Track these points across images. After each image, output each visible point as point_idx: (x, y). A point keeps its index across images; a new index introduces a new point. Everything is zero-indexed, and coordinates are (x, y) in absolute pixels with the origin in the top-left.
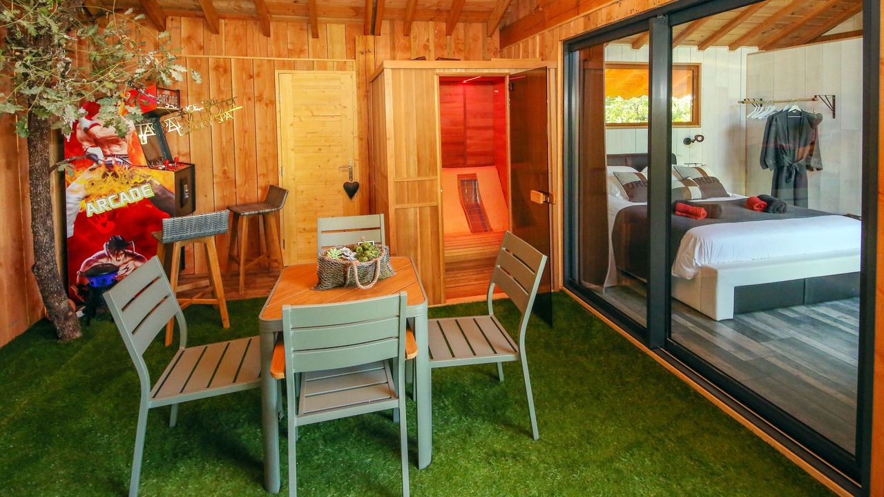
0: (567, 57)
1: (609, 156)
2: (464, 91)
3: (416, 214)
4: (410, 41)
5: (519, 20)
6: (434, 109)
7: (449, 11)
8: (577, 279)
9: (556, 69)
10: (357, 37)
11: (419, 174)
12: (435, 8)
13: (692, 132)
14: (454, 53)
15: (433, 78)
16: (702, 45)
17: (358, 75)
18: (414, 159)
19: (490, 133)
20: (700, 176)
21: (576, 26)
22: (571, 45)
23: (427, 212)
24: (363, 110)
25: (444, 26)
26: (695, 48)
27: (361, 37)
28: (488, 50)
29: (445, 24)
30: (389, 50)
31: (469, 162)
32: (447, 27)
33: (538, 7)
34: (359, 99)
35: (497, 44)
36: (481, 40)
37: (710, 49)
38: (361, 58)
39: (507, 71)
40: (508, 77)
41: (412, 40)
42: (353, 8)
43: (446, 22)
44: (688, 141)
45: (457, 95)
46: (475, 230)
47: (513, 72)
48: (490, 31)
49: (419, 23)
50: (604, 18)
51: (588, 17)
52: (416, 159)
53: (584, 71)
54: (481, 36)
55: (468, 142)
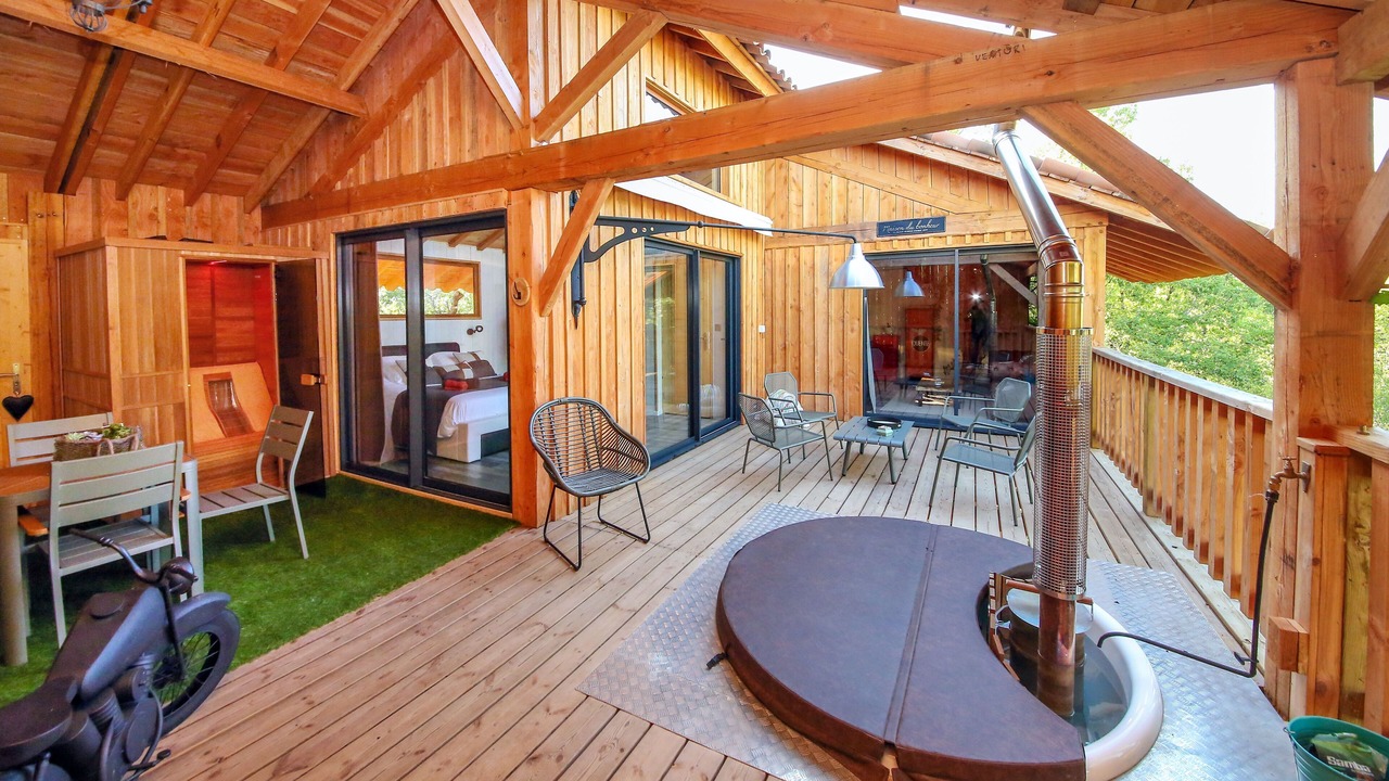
0: (339, 249)
1: (384, 348)
2: (212, 274)
3: (153, 414)
4: (126, 208)
5: (286, 203)
6: (178, 294)
7: (191, 178)
8: (355, 459)
9: (328, 260)
10: (31, 195)
11: (157, 367)
12: (169, 173)
13: (474, 323)
14: (196, 228)
15: (177, 261)
16: (480, 246)
17: (33, 244)
18: (149, 351)
19: (249, 325)
20: (473, 359)
21: (346, 223)
22: (343, 238)
23: (170, 409)
24: (40, 294)
25: (181, 194)
26: (474, 248)
27: (39, 194)
28: (246, 228)
29: (182, 192)
30: (90, 216)
31: (220, 359)
32: (185, 197)
33: (308, 194)
34: (32, 278)
35: (258, 223)
36: (235, 215)
37: (487, 250)
38: (37, 223)
39: (272, 258)
40: (273, 264)
41: (130, 207)
42: (29, 156)
43: (185, 190)
44: (470, 332)
45: (202, 279)
46: (229, 434)
47: (280, 259)
48: (249, 207)
49: (142, 186)
50: (371, 222)
51: (357, 218)
52: (153, 350)
53: (357, 264)
54: (235, 210)
55: (218, 335)
